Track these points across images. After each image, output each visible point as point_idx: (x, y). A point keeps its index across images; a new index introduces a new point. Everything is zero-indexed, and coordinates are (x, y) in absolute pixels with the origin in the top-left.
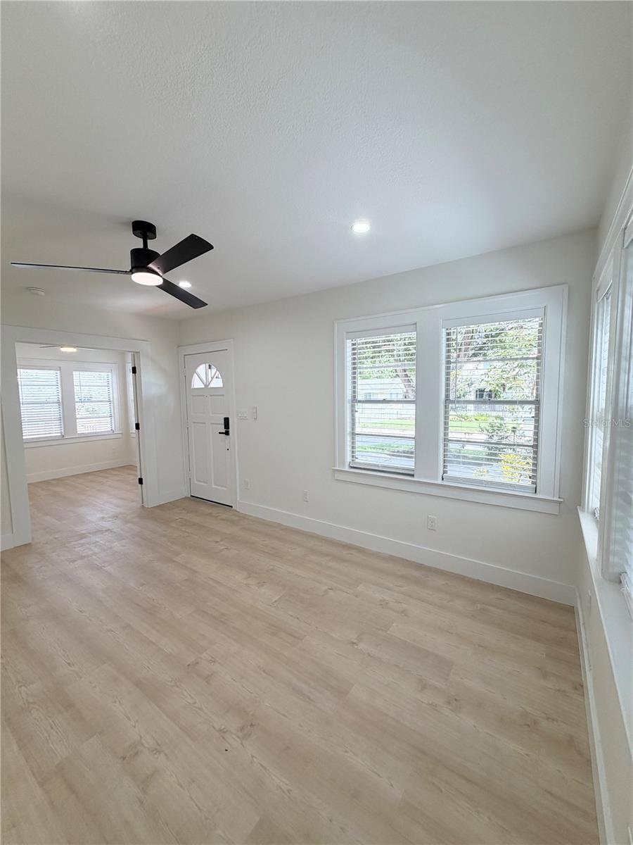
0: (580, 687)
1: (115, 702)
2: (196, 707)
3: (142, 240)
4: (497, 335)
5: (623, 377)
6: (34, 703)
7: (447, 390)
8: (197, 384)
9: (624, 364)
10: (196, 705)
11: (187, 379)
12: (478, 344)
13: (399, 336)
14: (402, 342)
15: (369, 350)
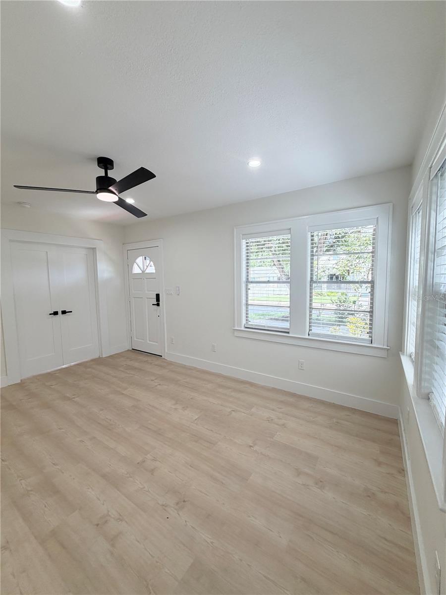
0: (402, 471)
1: (89, 489)
2: (145, 490)
3: (104, 170)
4: (343, 237)
5: (430, 264)
6: (31, 490)
7: (312, 274)
8: (136, 270)
9: (431, 256)
10: (144, 489)
11: (130, 267)
12: (330, 243)
13: (275, 238)
14: (278, 242)
15: (255, 247)
